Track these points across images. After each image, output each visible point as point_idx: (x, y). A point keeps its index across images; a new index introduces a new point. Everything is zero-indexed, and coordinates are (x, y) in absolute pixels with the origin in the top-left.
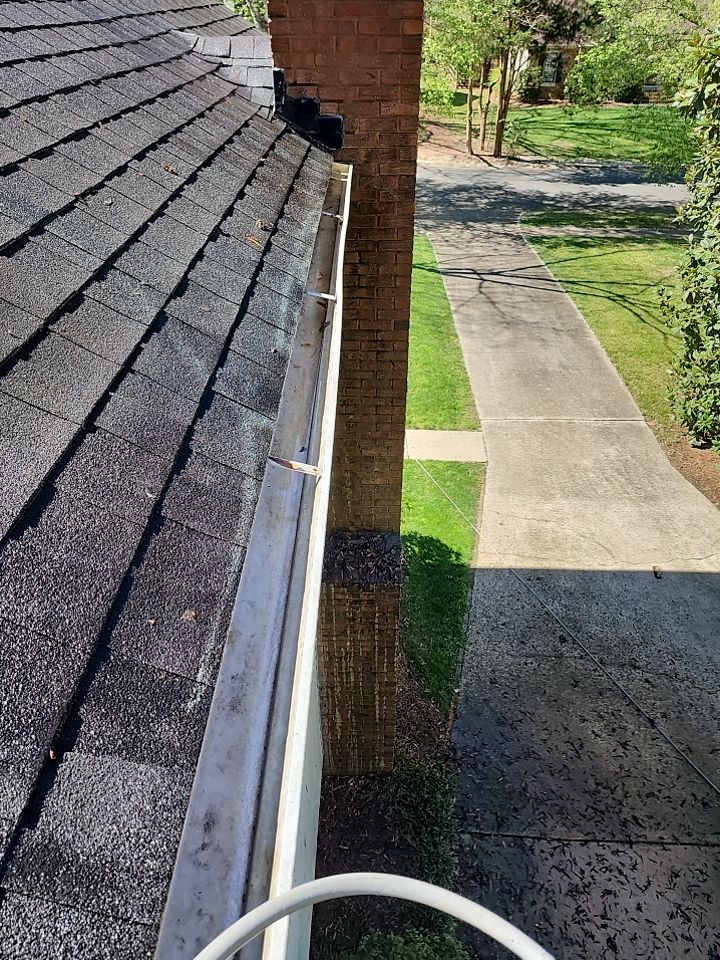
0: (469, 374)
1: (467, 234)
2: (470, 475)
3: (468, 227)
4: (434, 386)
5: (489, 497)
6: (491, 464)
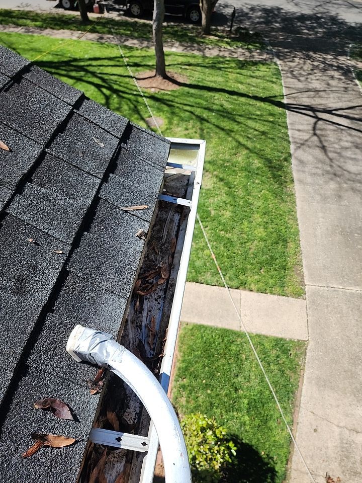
1: (308, 66)
2: (292, 358)
3: (309, 58)
4: (269, 241)
6: (311, 344)
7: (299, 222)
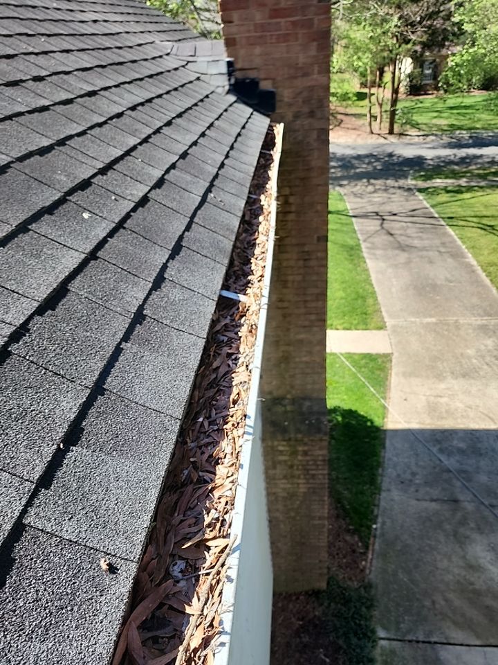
0: (376, 289)
2: (379, 363)
3: (371, 184)
4: (349, 299)
5: (395, 379)
6: (396, 354)
7: (375, 286)
